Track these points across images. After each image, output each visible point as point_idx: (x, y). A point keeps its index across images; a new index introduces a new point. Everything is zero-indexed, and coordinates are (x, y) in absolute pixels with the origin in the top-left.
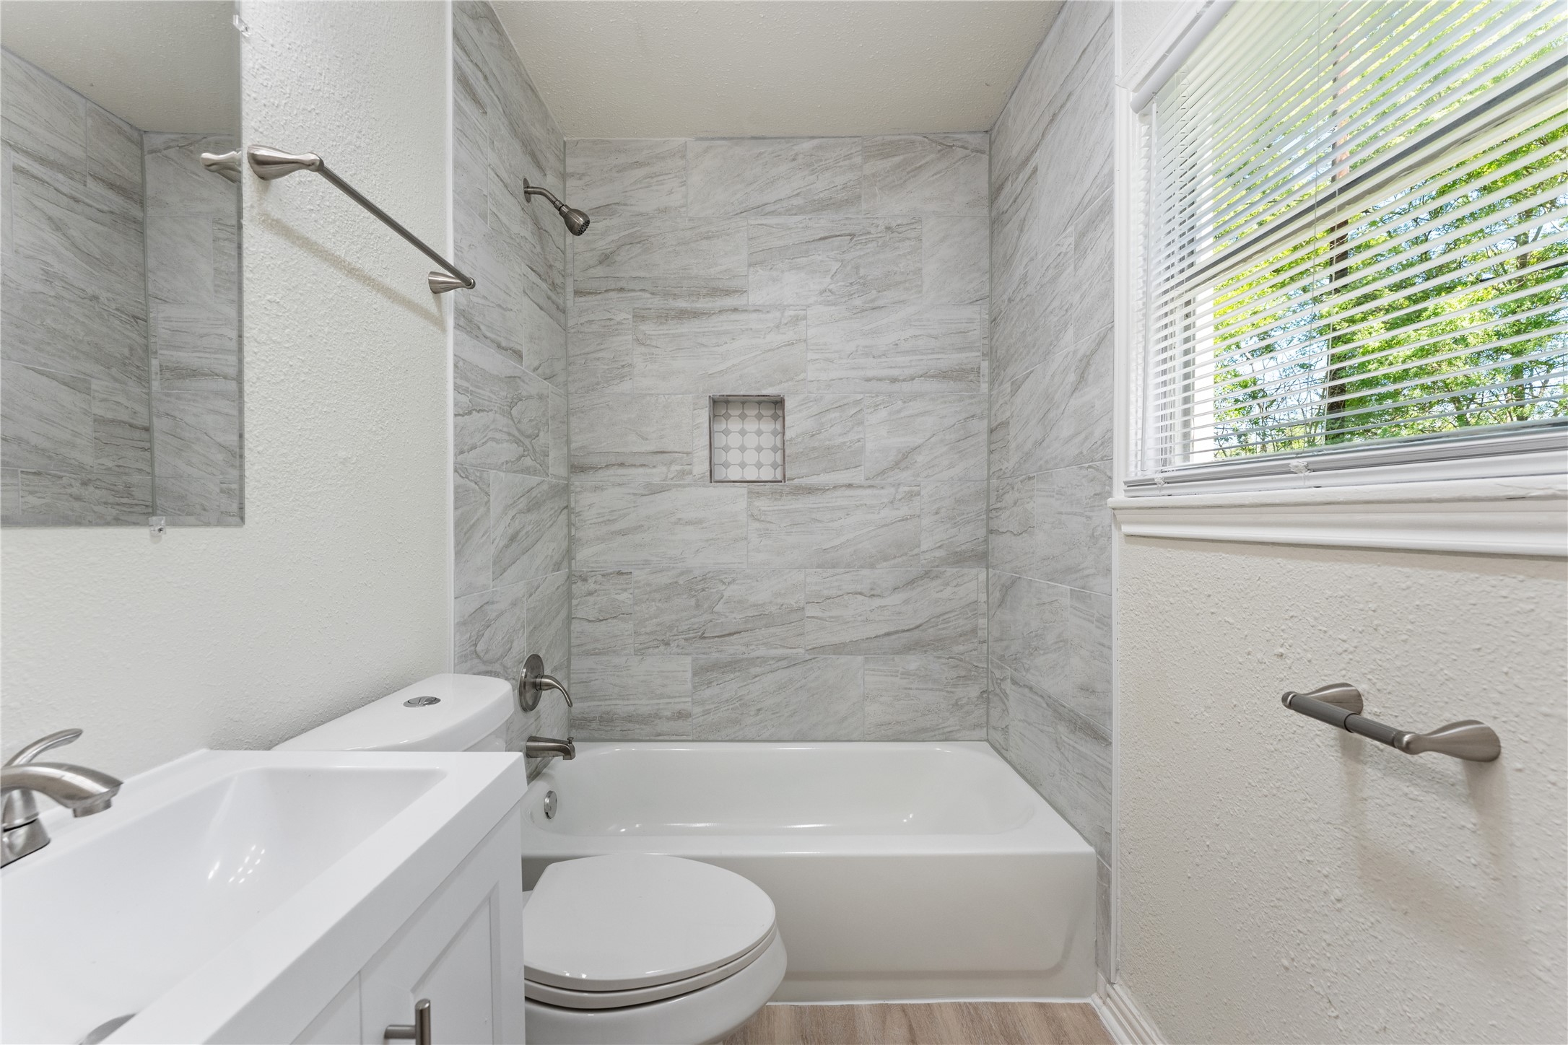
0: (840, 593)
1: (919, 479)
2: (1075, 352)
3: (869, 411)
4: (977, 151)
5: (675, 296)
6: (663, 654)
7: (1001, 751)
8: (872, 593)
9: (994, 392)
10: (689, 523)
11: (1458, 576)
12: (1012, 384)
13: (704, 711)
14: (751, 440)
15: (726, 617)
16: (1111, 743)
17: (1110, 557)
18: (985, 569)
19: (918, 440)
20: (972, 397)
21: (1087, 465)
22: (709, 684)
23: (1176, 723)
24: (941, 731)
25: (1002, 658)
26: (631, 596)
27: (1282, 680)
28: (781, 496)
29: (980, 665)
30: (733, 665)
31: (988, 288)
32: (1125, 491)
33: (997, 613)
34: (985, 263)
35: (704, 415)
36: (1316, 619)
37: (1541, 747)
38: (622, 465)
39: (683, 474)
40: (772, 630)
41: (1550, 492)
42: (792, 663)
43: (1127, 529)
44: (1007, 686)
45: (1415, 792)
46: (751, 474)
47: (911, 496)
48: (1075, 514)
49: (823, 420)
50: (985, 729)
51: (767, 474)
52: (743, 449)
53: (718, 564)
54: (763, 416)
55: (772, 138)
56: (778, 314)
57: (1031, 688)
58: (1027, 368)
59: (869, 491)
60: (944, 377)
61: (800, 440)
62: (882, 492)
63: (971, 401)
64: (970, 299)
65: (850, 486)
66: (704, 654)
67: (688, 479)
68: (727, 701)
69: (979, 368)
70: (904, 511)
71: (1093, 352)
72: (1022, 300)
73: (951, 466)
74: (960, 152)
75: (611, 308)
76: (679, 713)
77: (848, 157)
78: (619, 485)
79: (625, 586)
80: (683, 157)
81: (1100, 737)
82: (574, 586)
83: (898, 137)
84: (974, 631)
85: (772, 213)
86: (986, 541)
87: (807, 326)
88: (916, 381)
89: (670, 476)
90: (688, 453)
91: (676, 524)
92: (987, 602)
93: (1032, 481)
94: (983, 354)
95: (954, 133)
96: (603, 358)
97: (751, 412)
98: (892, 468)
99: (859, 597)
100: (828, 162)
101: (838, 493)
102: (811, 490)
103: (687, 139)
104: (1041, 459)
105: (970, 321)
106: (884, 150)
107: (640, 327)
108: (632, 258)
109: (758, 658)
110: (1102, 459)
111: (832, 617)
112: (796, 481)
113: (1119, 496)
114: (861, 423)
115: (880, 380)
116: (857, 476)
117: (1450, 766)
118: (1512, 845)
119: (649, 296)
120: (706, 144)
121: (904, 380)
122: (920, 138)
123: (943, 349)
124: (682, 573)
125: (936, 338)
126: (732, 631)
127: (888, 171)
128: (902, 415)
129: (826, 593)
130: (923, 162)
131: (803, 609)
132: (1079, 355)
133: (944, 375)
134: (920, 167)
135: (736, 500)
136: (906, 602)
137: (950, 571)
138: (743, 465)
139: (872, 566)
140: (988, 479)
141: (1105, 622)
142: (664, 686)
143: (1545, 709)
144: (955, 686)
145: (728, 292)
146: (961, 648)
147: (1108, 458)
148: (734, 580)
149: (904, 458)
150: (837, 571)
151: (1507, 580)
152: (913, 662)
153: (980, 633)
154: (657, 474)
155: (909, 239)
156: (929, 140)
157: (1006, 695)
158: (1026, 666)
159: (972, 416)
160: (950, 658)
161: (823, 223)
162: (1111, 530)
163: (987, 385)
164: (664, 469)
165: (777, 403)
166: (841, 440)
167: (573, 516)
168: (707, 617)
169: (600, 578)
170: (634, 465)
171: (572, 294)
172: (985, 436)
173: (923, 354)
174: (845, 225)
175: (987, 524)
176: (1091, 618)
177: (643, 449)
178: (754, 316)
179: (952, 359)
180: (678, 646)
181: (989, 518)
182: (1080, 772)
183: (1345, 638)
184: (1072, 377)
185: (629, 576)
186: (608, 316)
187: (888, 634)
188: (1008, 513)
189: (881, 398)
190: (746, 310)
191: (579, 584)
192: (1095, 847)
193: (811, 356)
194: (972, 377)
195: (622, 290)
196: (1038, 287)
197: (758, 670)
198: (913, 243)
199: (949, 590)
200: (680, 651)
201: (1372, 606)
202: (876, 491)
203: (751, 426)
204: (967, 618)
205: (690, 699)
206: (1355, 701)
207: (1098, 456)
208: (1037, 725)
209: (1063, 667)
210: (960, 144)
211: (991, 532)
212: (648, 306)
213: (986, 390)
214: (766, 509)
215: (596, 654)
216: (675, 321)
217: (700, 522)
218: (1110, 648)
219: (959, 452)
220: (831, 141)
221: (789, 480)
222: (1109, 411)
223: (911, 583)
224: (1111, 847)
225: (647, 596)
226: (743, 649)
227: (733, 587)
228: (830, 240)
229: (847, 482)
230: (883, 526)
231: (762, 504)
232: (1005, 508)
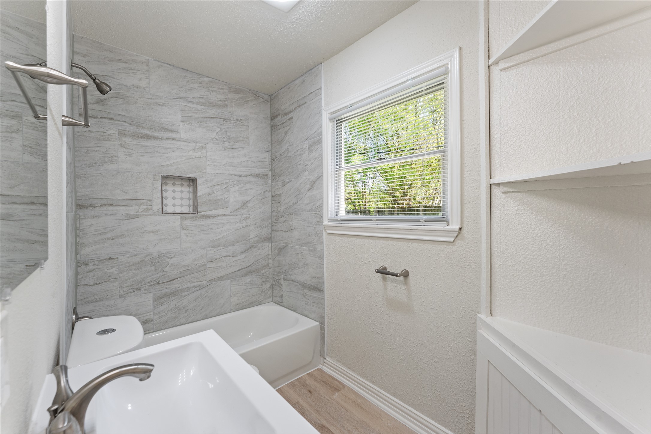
0: (221, 257)
1: (249, 212)
2: (309, 179)
3: (231, 186)
4: (267, 101)
5: (143, 128)
6: (137, 295)
7: (279, 304)
8: (233, 255)
9: (274, 184)
10: (150, 232)
11: (402, 243)
12: (282, 183)
13: (160, 317)
14: (178, 195)
15: (171, 273)
16: (324, 291)
17: (323, 239)
18: (270, 243)
19: (249, 198)
20: (266, 184)
21: (314, 213)
22: (162, 304)
23: (344, 281)
24: (258, 302)
25: (279, 272)
26: (117, 269)
27: (370, 267)
28: (196, 219)
29: (270, 276)
30: (174, 293)
31: (270, 148)
32: (328, 221)
33: (277, 257)
34: (269, 139)
35: (159, 183)
36: (377, 253)
37: (414, 272)
38: (111, 205)
39: (148, 209)
40: (193, 275)
41: (416, 229)
42: (201, 288)
43: (328, 231)
44: (282, 281)
45: (396, 285)
46: (178, 209)
47: (247, 218)
48: (310, 226)
49: (214, 189)
50: (272, 298)
51: (185, 209)
52: (174, 198)
53: (166, 249)
54: (184, 185)
55: (191, 71)
56: (194, 144)
57: (293, 281)
58: (289, 179)
59: (232, 217)
60: (257, 177)
61: (204, 196)
62: (236, 217)
63: (266, 186)
64: (265, 151)
65: (224, 215)
66: (159, 291)
67: (151, 212)
68: (171, 310)
69: (268, 175)
70: (244, 224)
71: (316, 181)
72: (286, 157)
73: (260, 208)
74: (261, 100)
75: (105, 127)
76: (146, 320)
77: (223, 89)
78: (109, 215)
79: (113, 265)
80: (147, 65)
81: (320, 290)
82: (79, 269)
83: (241, 88)
84: (268, 265)
85: (191, 102)
86: (271, 233)
87: (207, 151)
88: (248, 177)
89: (140, 210)
90: (150, 200)
91: (144, 233)
92: (272, 254)
93: (292, 215)
94: (269, 170)
95: (259, 92)
96: (99, 151)
97: (178, 183)
98: (240, 208)
99: (229, 257)
100: (215, 88)
101: (220, 218)
102: (209, 217)
103: (149, 58)
104: (296, 209)
105: (265, 158)
106: (235, 90)
107: (122, 139)
108: (117, 105)
109: (186, 288)
110: (320, 211)
111: (218, 267)
112: (202, 213)
113: (326, 222)
114: (228, 191)
115: (235, 175)
116: (227, 211)
117: (402, 278)
118: (411, 290)
119: (128, 125)
120: (160, 64)
121: (244, 176)
122: (248, 90)
123: (257, 166)
124: (147, 255)
125: (254, 163)
126: (174, 278)
127: (237, 99)
128: (243, 189)
129: (215, 257)
130: (249, 99)
131: (206, 265)
132: (311, 180)
133: (257, 176)
134: (248, 101)
135: (176, 221)
136: (245, 257)
137: (260, 244)
138: (174, 205)
139: (233, 245)
140: (271, 213)
141: (321, 258)
142: (137, 310)
143: (415, 265)
144: (262, 285)
145: (171, 131)
146: (264, 271)
147: (322, 211)
148: (174, 256)
149: (244, 205)
150: (220, 248)
151: (410, 243)
152: (248, 279)
153: (269, 265)
154: (133, 210)
155: (245, 125)
156: (252, 92)
157: (281, 285)
158: (291, 274)
159: (266, 191)
160: (260, 275)
161: (213, 112)
162: (323, 231)
163: (270, 180)
164: (137, 207)
165: (193, 181)
166: (221, 197)
167: (78, 232)
168: (161, 274)
169: (97, 262)
170: (119, 205)
171: (78, 115)
172: (270, 198)
173: (250, 168)
174: (221, 114)
175: (271, 228)
176: (316, 257)
177: (125, 198)
178: (183, 143)
179: (259, 171)
180: (145, 290)
181: (272, 226)
182: (313, 302)
183: (383, 256)
184: (308, 186)
185: (116, 260)
186: (102, 130)
187: (239, 270)
188: (281, 224)
189: (235, 182)
190: (180, 140)
191: (83, 267)
192: (319, 322)
193: (208, 163)
194: (266, 177)
195: (111, 119)
196: (294, 155)
197: (186, 293)
198: (246, 127)
199: (260, 251)
200: (146, 292)
201: (388, 249)
202: (234, 217)
203: (178, 188)
204: (265, 261)
205: (152, 313)
206: (385, 268)
207: (318, 210)
208: (295, 292)
209: (306, 272)
210: (261, 97)
211: (273, 230)
212: (128, 130)
213: (270, 182)
214: (189, 225)
215: (95, 302)
216: (143, 139)
217: (157, 231)
218: (323, 265)
219: (262, 203)
220: (216, 81)
221: (199, 212)
222: (322, 198)
223: (247, 250)
224: (324, 321)
225: (127, 268)
226: (179, 285)
227: (174, 259)
228: (216, 119)
229: (223, 213)
230: (237, 230)
231: (188, 223)
232: (280, 223)
